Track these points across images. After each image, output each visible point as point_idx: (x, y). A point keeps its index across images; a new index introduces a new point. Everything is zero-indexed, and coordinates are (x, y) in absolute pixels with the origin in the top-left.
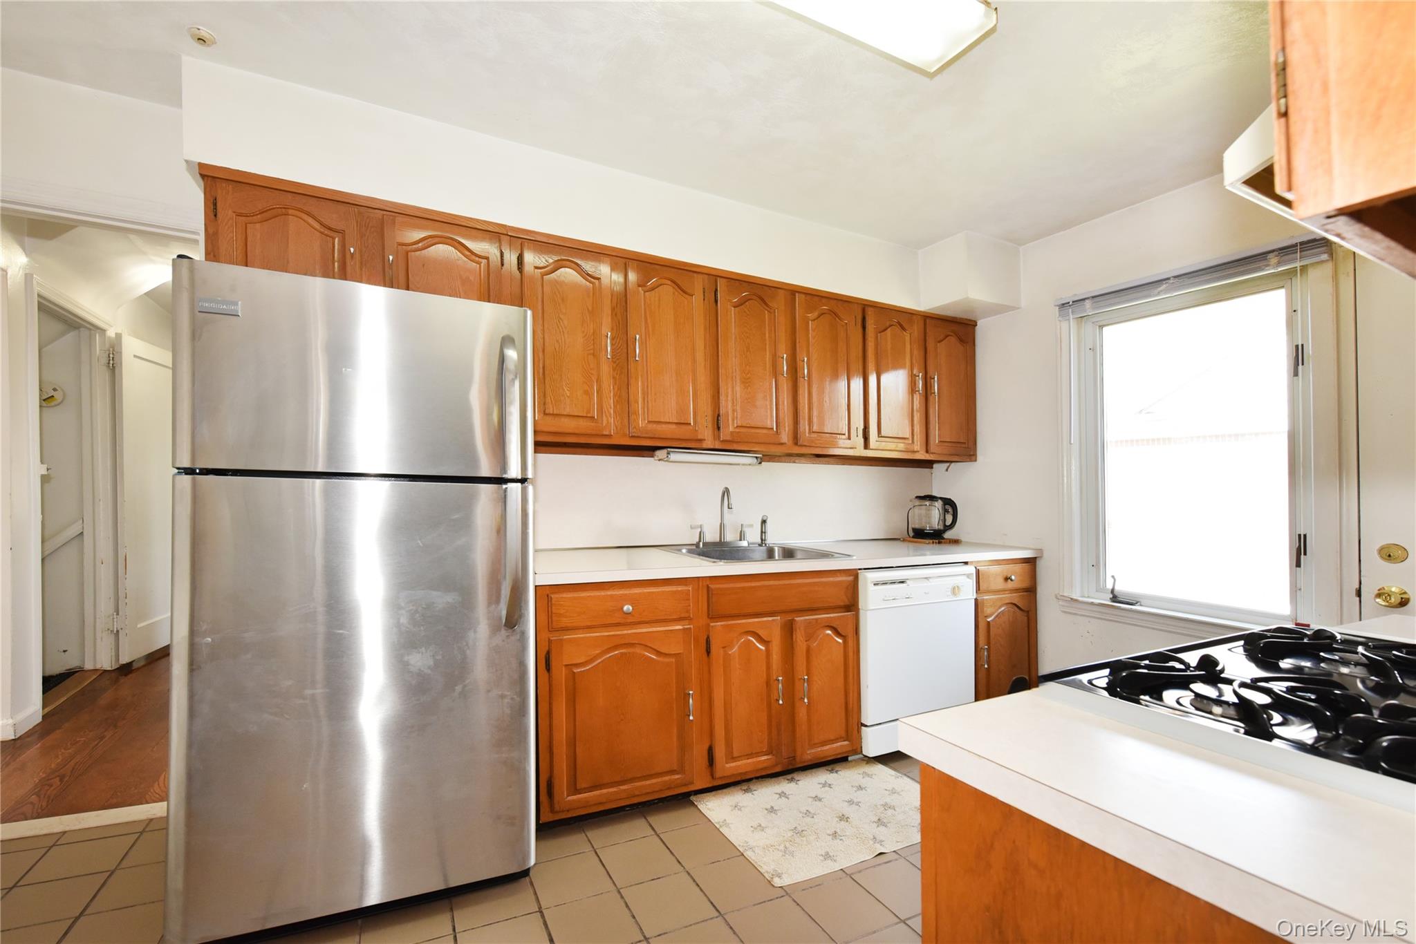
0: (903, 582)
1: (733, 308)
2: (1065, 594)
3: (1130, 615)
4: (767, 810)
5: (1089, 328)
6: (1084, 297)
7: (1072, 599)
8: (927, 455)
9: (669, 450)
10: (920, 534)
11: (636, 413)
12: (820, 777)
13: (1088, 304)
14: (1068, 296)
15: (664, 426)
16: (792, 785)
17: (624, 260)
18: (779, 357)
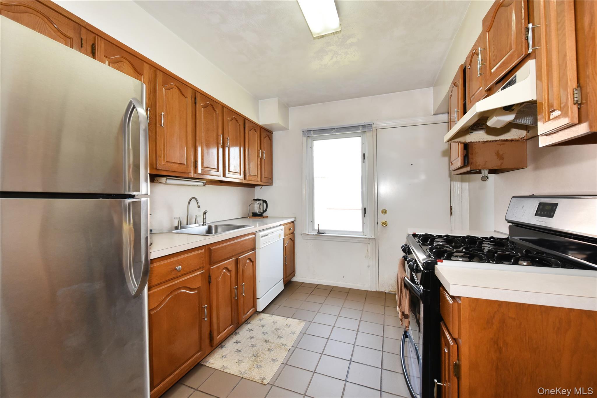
0: (267, 235)
1: (202, 109)
2: (304, 233)
3: (325, 237)
4: (236, 352)
5: (310, 140)
6: (311, 130)
7: (307, 234)
8: (261, 183)
9: (167, 177)
10: (255, 215)
11: (160, 156)
12: (245, 328)
13: (312, 132)
14: (306, 128)
15: (173, 164)
16: (238, 336)
17: (155, 69)
18: (219, 136)
